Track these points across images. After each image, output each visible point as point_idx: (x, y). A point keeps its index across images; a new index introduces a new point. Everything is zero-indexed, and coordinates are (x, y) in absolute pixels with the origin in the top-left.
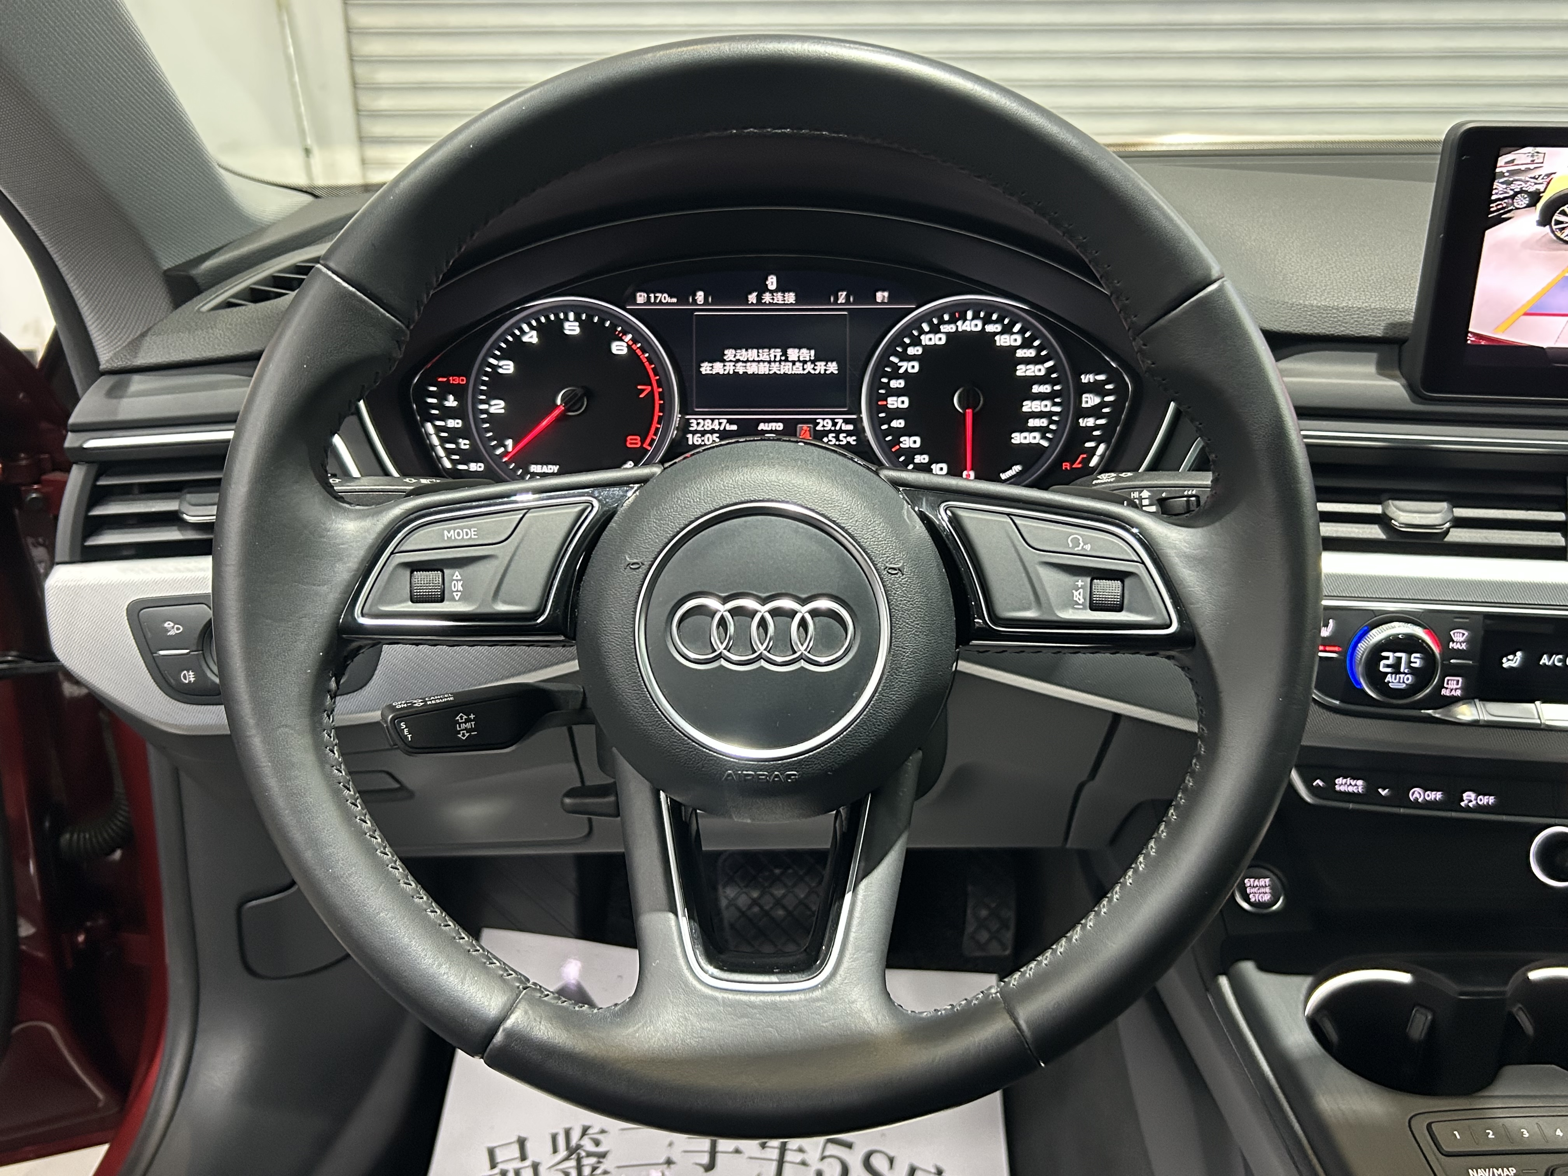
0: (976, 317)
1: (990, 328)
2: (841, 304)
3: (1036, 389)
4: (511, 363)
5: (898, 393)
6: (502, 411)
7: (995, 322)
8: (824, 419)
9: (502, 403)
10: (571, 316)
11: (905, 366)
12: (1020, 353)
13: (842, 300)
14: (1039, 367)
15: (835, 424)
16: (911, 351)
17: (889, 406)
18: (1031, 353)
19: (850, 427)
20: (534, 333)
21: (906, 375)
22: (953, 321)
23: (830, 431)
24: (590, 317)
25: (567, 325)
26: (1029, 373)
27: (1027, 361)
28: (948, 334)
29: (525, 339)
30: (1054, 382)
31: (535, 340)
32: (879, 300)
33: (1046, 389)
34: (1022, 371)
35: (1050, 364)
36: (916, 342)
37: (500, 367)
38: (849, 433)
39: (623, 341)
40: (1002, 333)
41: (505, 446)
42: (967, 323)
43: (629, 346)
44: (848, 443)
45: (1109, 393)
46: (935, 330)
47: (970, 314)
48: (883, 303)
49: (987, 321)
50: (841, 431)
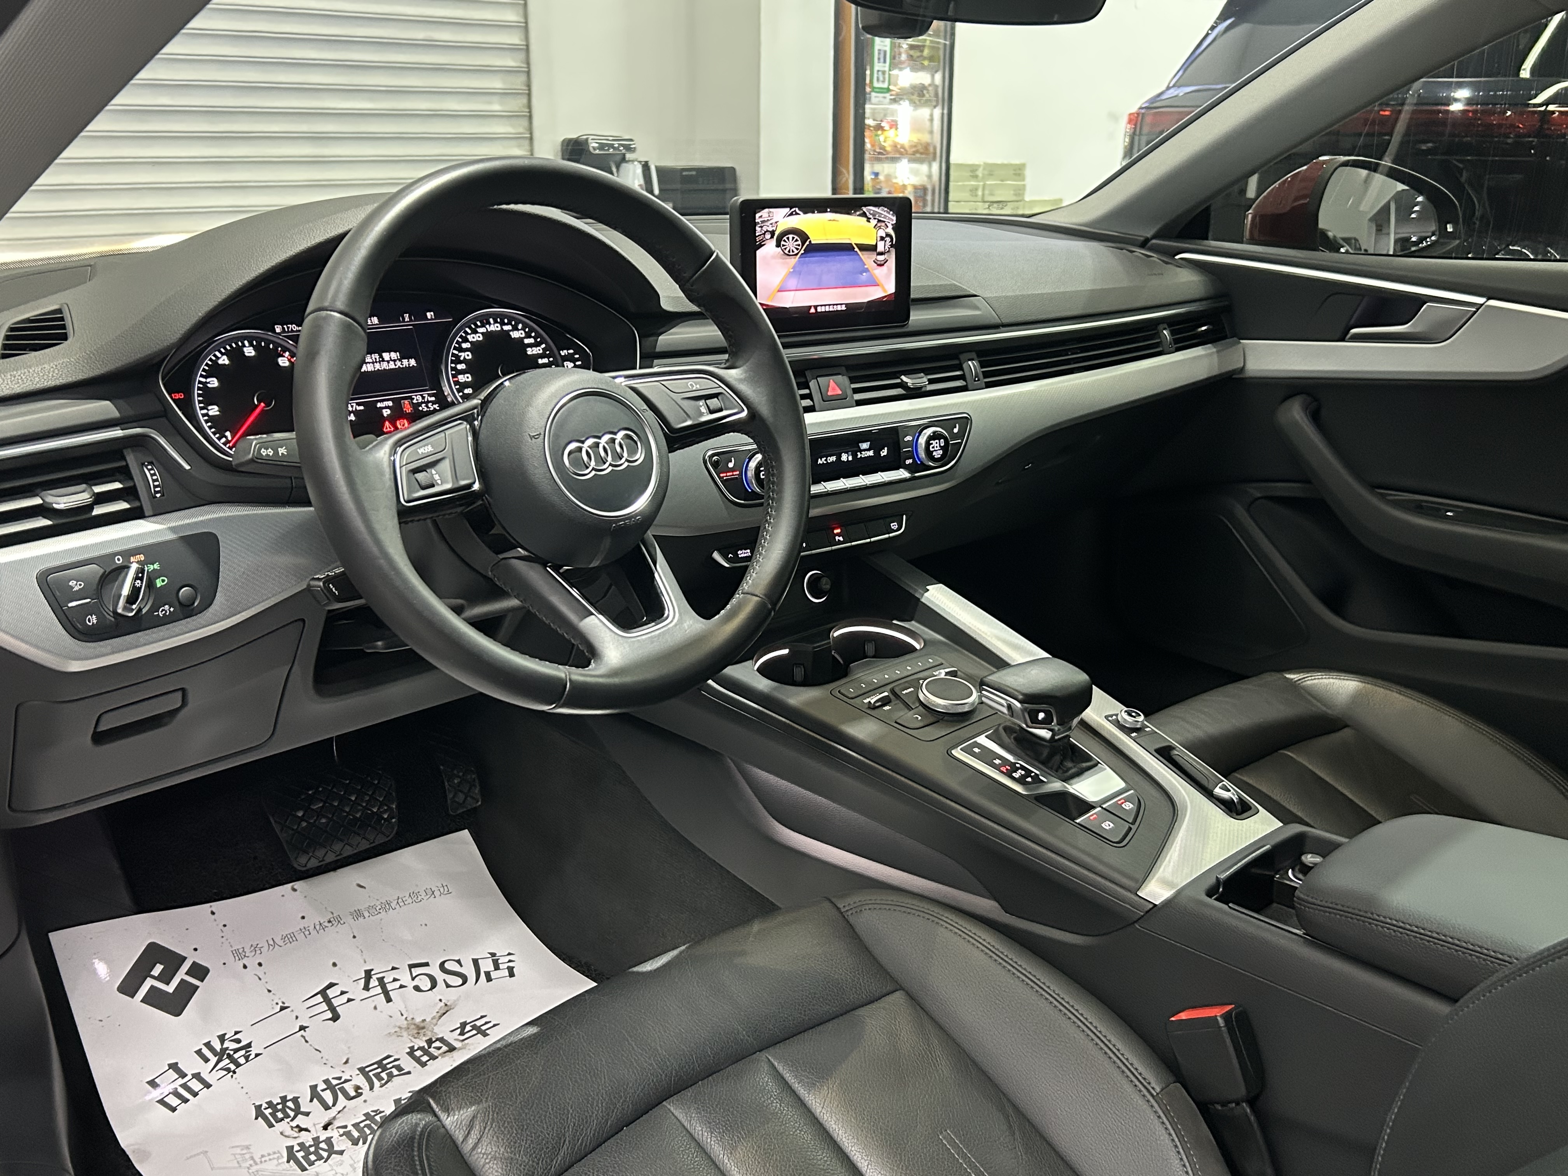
0: (496, 322)
1: (506, 328)
2: (407, 322)
3: (540, 361)
4: (215, 379)
5: (462, 372)
6: (218, 413)
7: (507, 324)
8: (416, 396)
9: (216, 408)
10: (246, 343)
11: (463, 355)
12: (527, 341)
13: (407, 319)
14: (538, 348)
15: (423, 398)
16: (464, 346)
17: (460, 381)
18: (532, 341)
19: (433, 399)
20: (225, 357)
21: (465, 361)
22: (483, 326)
23: (422, 403)
24: (259, 343)
25: (245, 349)
26: (534, 352)
27: (531, 345)
28: (482, 333)
29: (220, 362)
30: (548, 357)
31: (227, 362)
32: (429, 317)
33: (545, 361)
34: (530, 351)
35: (543, 346)
36: (466, 340)
37: (209, 383)
38: (433, 403)
39: (284, 357)
40: (513, 330)
41: (226, 437)
42: (492, 326)
43: (289, 360)
44: (435, 408)
45: (578, 360)
46: (475, 332)
47: (491, 320)
48: (432, 319)
49: (502, 324)
50: (428, 402)
